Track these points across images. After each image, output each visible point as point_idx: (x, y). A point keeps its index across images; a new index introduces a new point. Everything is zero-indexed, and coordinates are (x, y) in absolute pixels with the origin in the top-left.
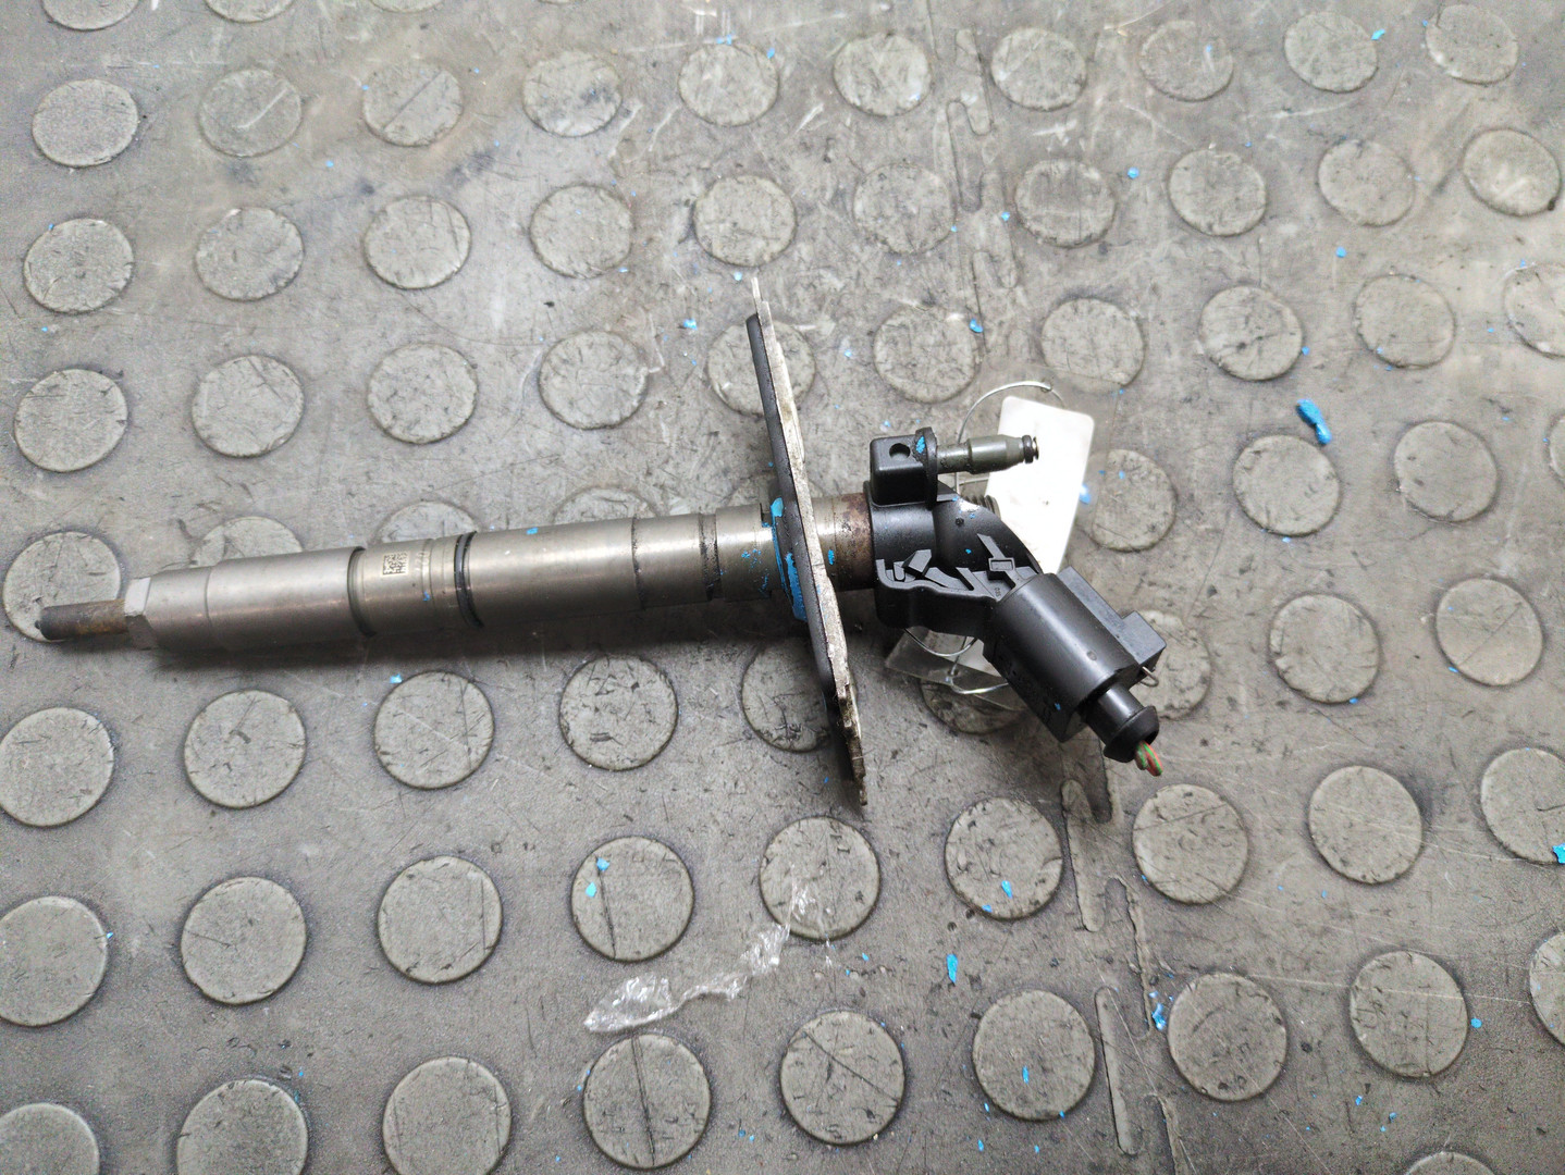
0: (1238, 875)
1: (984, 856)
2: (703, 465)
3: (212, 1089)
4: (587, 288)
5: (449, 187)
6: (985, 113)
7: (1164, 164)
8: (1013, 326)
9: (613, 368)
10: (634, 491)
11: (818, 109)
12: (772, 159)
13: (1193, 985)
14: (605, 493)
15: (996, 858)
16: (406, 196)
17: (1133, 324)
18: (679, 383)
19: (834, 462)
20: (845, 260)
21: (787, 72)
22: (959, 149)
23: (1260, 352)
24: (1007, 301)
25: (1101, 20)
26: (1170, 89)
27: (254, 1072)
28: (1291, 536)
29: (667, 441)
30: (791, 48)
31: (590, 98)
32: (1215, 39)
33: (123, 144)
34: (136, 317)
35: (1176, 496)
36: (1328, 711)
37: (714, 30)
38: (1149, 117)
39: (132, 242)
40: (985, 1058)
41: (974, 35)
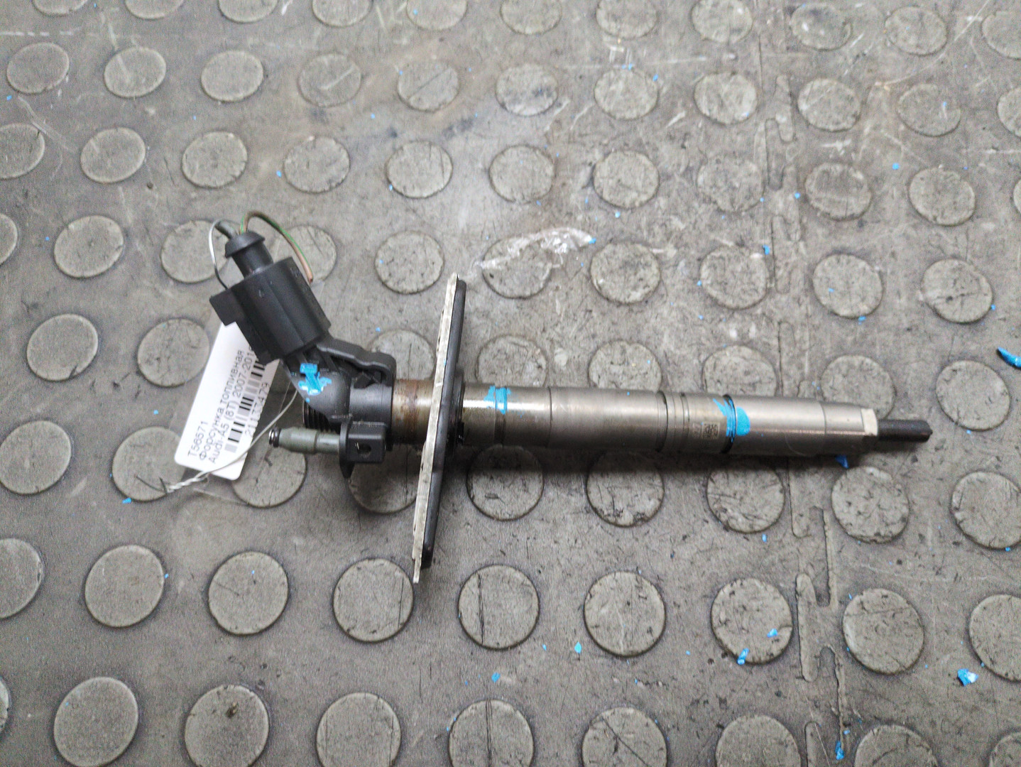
0: (915, 658)
1: (738, 616)
2: (580, 330)
3: (213, 687)
4: (520, 209)
5: (444, 139)
6: (791, 129)
7: (907, 175)
8: (795, 267)
9: (531, 262)
10: (533, 341)
11: (682, 115)
12: (648, 143)
13: (875, 731)
14: (515, 340)
15: (746, 620)
16: (417, 141)
17: (877, 275)
18: (571, 276)
19: (666, 339)
20: (688, 211)
21: (664, 90)
22: (771, 150)
23: (962, 304)
24: (793, 250)
25: (874, 79)
26: (916, 127)
27: (241, 680)
28: (973, 430)
29: (559, 312)
30: (669, 76)
31: (538, 93)
32: (950, 98)
33: (252, 90)
34: (244, 195)
35: (896, 392)
36: (989, 554)
37: (621, 60)
38: (900, 143)
39: (248, 149)
40: (724, 757)
41: (789, 80)
